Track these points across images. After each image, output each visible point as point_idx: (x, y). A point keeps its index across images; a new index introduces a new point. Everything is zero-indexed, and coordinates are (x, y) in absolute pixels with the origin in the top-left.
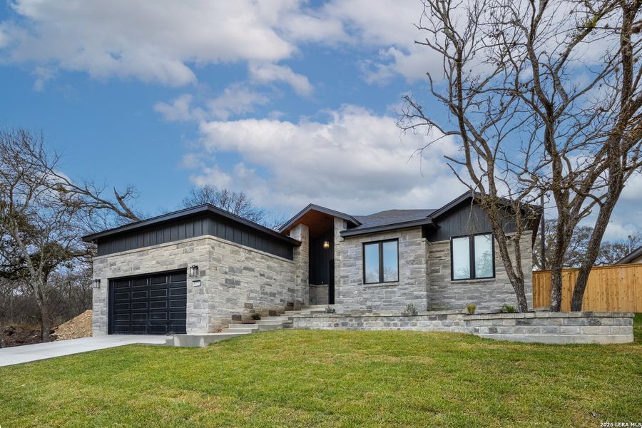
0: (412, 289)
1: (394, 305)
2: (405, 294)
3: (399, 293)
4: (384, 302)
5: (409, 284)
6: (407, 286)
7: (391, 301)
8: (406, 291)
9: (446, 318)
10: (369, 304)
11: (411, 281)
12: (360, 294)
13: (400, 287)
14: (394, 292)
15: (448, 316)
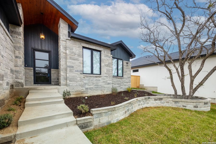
0: (107, 79)
1: (100, 88)
2: (104, 82)
3: (102, 81)
4: (95, 85)
5: (106, 76)
6: (105, 78)
7: (98, 85)
8: (105, 80)
9: (162, 100)
10: (87, 86)
11: (107, 75)
12: (81, 80)
13: (102, 78)
14: (99, 80)
15: (163, 99)
